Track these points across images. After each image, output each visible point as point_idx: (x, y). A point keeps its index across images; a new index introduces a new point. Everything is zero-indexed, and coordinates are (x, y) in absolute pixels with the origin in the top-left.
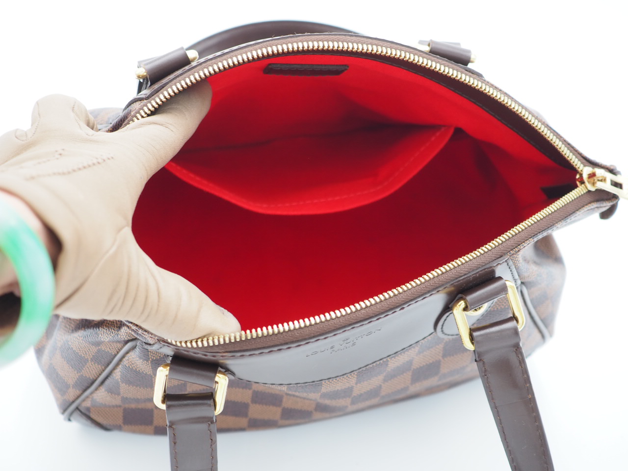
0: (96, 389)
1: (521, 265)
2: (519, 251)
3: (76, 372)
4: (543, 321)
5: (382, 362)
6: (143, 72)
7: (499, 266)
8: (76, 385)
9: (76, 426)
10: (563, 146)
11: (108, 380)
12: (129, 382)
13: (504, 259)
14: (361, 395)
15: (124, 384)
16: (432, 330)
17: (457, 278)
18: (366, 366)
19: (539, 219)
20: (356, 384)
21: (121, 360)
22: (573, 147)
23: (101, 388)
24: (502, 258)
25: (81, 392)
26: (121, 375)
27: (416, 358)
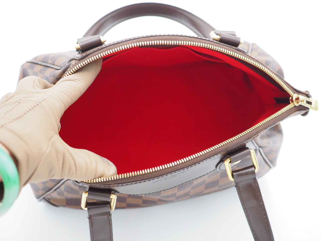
0: (53, 192)
1: (258, 141)
2: (258, 136)
3: (43, 184)
4: (270, 161)
5: (190, 182)
6: (78, 46)
7: (248, 143)
8: (42, 190)
9: (43, 204)
10: (284, 84)
11: (58, 189)
12: (68, 192)
13: (250, 140)
14: (180, 196)
15: (66, 193)
16: (215, 168)
17: (226, 149)
18: (182, 184)
19: (269, 120)
20: (178, 192)
21: (64, 183)
22: (289, 85)
23: (55, 192)
24: (249, 139)
25: (45, 192)
26: (64, 189)
27: (207, 179)
